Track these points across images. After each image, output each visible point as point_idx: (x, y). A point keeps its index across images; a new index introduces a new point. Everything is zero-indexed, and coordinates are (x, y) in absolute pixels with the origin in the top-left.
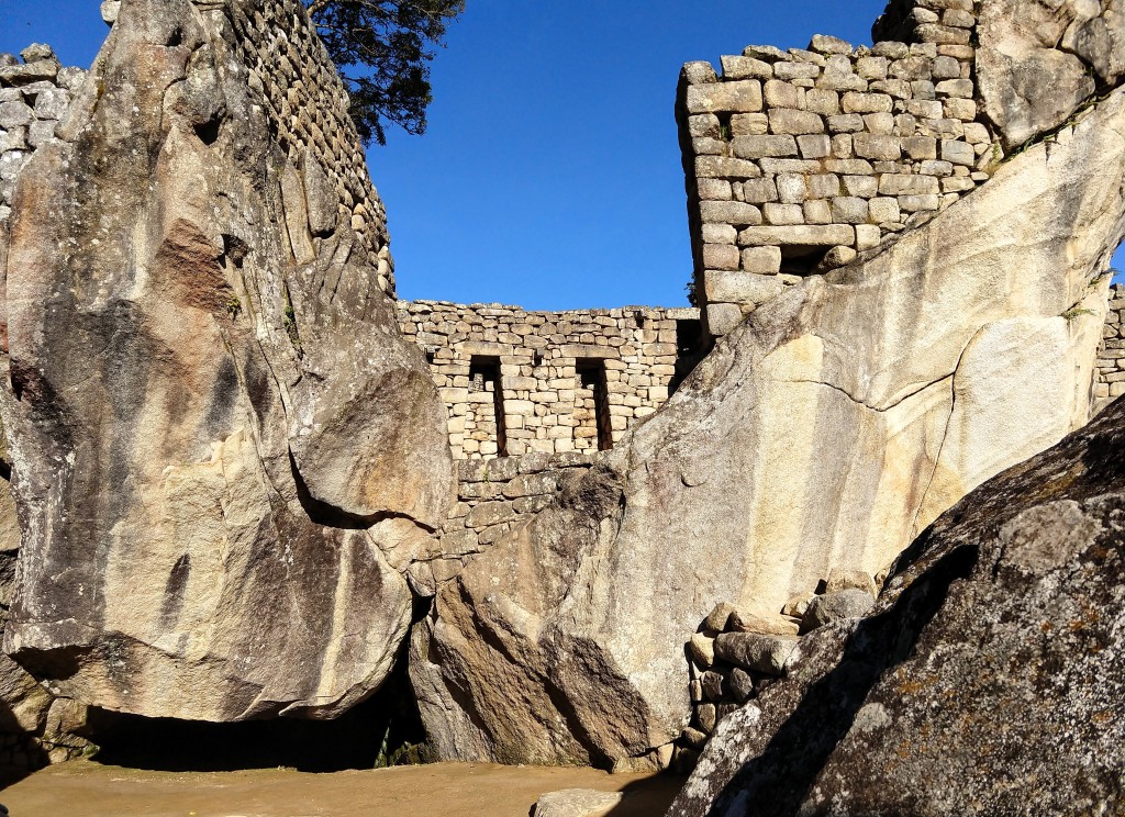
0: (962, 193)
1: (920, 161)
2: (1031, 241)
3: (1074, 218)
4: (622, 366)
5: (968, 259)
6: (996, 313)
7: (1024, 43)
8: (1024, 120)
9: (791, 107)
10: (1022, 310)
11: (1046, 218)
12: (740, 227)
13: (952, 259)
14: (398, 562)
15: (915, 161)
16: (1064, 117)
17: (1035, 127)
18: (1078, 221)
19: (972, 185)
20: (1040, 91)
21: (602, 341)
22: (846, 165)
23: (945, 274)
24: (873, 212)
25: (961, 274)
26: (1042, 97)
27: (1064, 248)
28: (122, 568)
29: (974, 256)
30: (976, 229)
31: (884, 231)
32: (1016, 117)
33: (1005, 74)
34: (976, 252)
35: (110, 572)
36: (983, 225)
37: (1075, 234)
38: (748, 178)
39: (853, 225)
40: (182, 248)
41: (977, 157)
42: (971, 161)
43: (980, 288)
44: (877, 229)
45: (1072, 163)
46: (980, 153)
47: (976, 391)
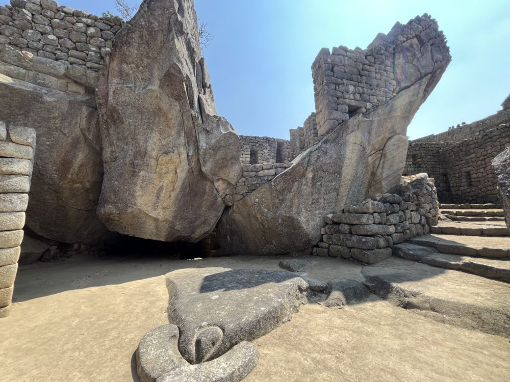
0: (391, 99)
1: (381, 87)
2: (402, 116)
4: (263, 153)
6: (393, 134)
7: (405, 61)
8: (405, 81)
12: (338, 98)
14: (222, 195)
16: (412, 83)
17: (407, 84)
19: (393, 97)
21: (258, 145)
22: (364, 85)
24: (371, 100)
28: (141, 187)
30: (394, 108)
31: (373, 105)
32: (403, 80)
33: (401, 68)
34: (393, 115)
35: (138, 188)
36: (396, 108)
38: (340, 84)
39: (366, 102)
40: (173, 74)
42: (392, 90)
44: (371, 104)
46: (395, 88)
47: (388, 155)
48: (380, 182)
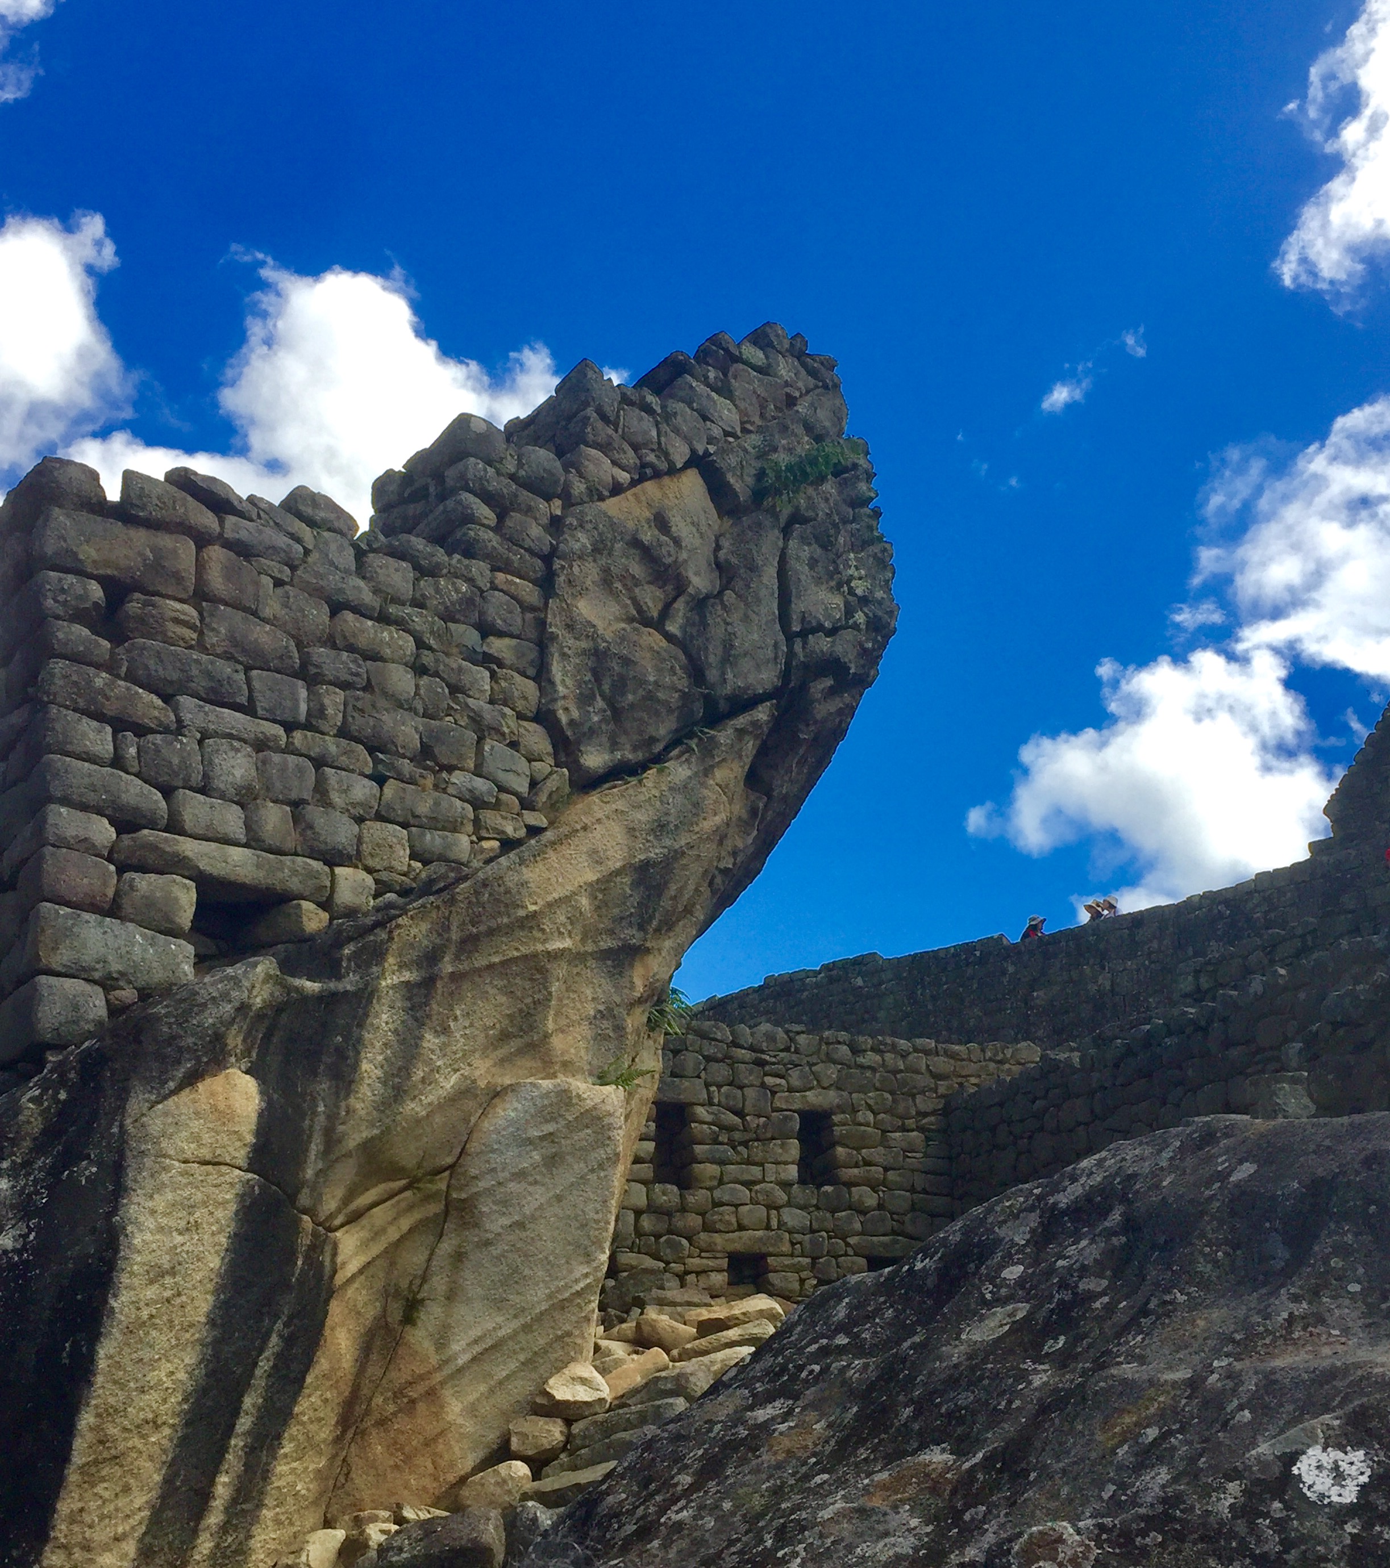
0: (508, 845)
1: (450, 769)
2: (590, 947)
3: (652, 918)
5: (503, 963)
6: (529, 1064)
7: (614, 609)
8: (604, 739)
9: (246, 610)
10: (565, 1065)
11: (616, 911)
12: (126, 829)
13: (480, 961)
15: (443, 767)
16: (658, 747)
17: (618, 755)
18: (655, 923)
19: (522, 833)
20: (630, 697)
22: (332, 746)
23: (466, 985)
24: (366, 848)
25: (488, 988)
26: (632, 706)
27: (632, 966)
29: (514, 960)
30: (521, 913)
31: (382, 888)
32: (592, 732)
33: (584, 652)
34: (516, 954)
36: (532, 908)
37: (648, 944)
38: (153, 731)
39: (331, 864)
41: (533, 784)
42: (522, 786)
43: (511, 1017)
44: (369, 880)
45: (660, 828)
46: (539, 777)
47: (487, 1206)
48: (431, 1394)
